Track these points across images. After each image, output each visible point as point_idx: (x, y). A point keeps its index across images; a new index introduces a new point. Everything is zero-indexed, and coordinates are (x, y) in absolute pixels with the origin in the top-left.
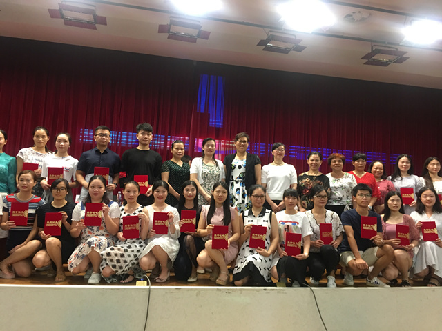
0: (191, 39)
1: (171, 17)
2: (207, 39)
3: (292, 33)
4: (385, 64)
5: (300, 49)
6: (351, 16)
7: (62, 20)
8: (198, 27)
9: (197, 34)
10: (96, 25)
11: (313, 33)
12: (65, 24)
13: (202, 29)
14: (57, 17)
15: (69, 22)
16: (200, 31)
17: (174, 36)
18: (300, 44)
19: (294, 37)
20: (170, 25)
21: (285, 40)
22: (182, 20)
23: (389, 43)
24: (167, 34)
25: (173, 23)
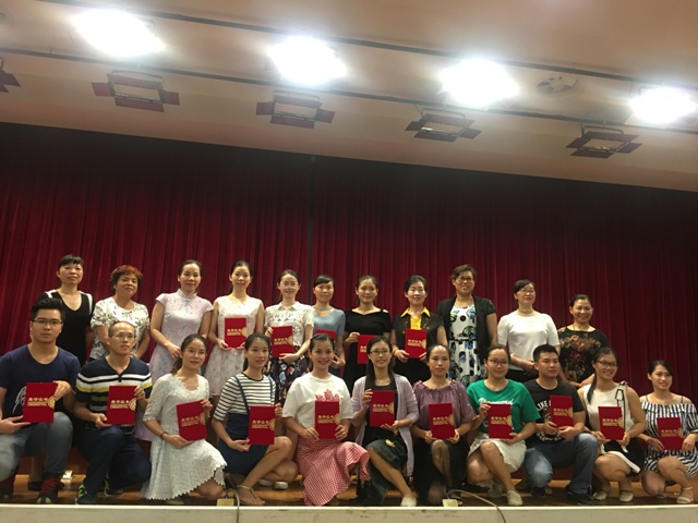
0: (305, 123)
1: (275, 91)
2: (330, 121)
3: (459, 111)
4: (605, 154)
5: (471, 134)
6: (548, 83)
7: (112, 99)
8: (316, 105)
9: (314, 115)
10: (164, 105)
11: (490, 111)
12: (118, 104)
13: (322, 107)
14: (105, 95)
15: (122, 102)
16: (319, 110)
17: (280, 119)
18: (471, 127)
19: (462, 117)
20: (273, 104)
21: (448, 122)
22: (292, 96)
23: (608, 123)
24: (270, 117)
25: (278, 99)
